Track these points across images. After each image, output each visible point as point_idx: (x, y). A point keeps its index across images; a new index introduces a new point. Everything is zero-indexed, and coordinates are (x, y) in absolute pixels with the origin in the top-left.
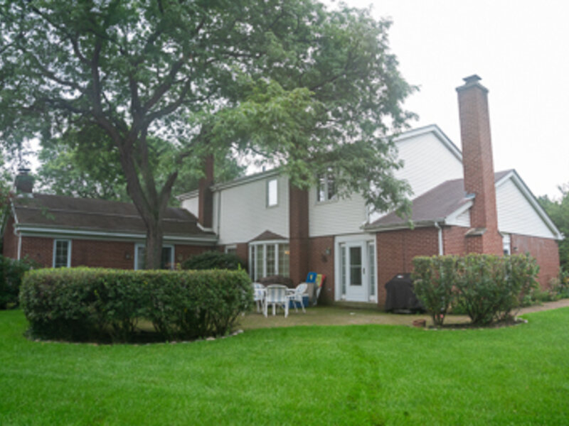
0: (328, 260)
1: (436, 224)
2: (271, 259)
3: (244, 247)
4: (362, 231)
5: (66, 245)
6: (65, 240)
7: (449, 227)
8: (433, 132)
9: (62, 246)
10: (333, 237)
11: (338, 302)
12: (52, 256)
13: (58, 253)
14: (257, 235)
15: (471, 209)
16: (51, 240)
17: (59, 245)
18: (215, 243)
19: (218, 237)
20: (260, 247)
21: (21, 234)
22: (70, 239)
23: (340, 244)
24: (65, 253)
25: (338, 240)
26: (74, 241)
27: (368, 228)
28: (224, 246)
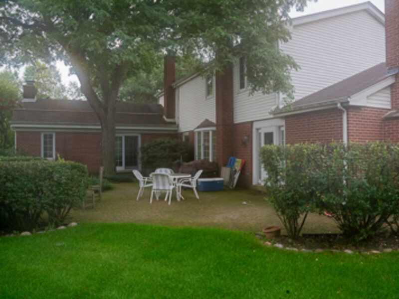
0: (247, 144)
1: (339, 105)
2: (206, 144)
3: (192, 133)
4: (272, 116)
5: (51, 137)
6: (51, 133)
7: (358, 108)
8: (367, 11)
9: (48, 137)
10: (252, 123)
11: (255, 186)
12: (40, 145)
13: (45, 143)
14: (199, 123)
15: (392, 86)
16: (39, 133)
17: (45, 137)
18: (176, 131)
19: (178, 126)
20: (199, 133)
21: (15, 130)
22: (54, 132)
23: (258, 129)
24: (51, 143)
25: (256, 126)
26: (57, 133)
27: (277, 113)
28: (182, 133)
